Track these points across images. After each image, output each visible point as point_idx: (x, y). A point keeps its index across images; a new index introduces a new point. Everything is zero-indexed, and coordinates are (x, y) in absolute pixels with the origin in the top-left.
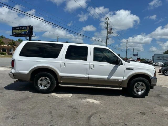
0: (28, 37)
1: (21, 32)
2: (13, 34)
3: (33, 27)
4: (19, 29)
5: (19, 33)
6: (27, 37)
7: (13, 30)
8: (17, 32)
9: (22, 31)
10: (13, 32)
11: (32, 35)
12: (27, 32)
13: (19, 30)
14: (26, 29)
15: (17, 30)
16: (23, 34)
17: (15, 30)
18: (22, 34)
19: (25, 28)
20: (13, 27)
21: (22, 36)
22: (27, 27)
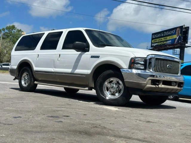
0: (178, 50)
1: (165, 41)
2: (152, 46)
3: (188, 27)
4: (162, 35)
5: (162, 43)
6: (175, 49)
7: (152, 39)
8: (159, 42)
9: (168, 38)
10: (152, 43)
11: (186, 45)
12: (175, 39)
13: (163, 38)
14: (175, 34)
15: (159, 38)
16: (169, 45)
17: (156, 38)
19: (172, 32)
20: (153, 34)
22: (178, 30)
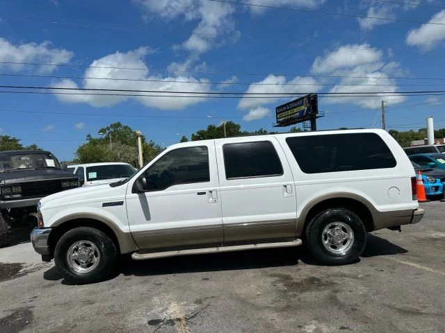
0: (308, 123)
1: (292, 114)
2: (277, 122)
3: (316, 95)
4: (288, 108)
5: (289, 117)
6: (305, 122)
7: (277, 114)
8: (285, 116)
9: (295, 110)
10: (277, 118)
11: (317, 115)
12: (304, 110)
13: (289, 111)
14: (302, 104)
15: (284, 111)
16: (298, 118)
17: (282, 112)
18: (295, 118)
19: (299, 103)
20: (277, 108)
21: (295, 123)
22: (305, 100)
